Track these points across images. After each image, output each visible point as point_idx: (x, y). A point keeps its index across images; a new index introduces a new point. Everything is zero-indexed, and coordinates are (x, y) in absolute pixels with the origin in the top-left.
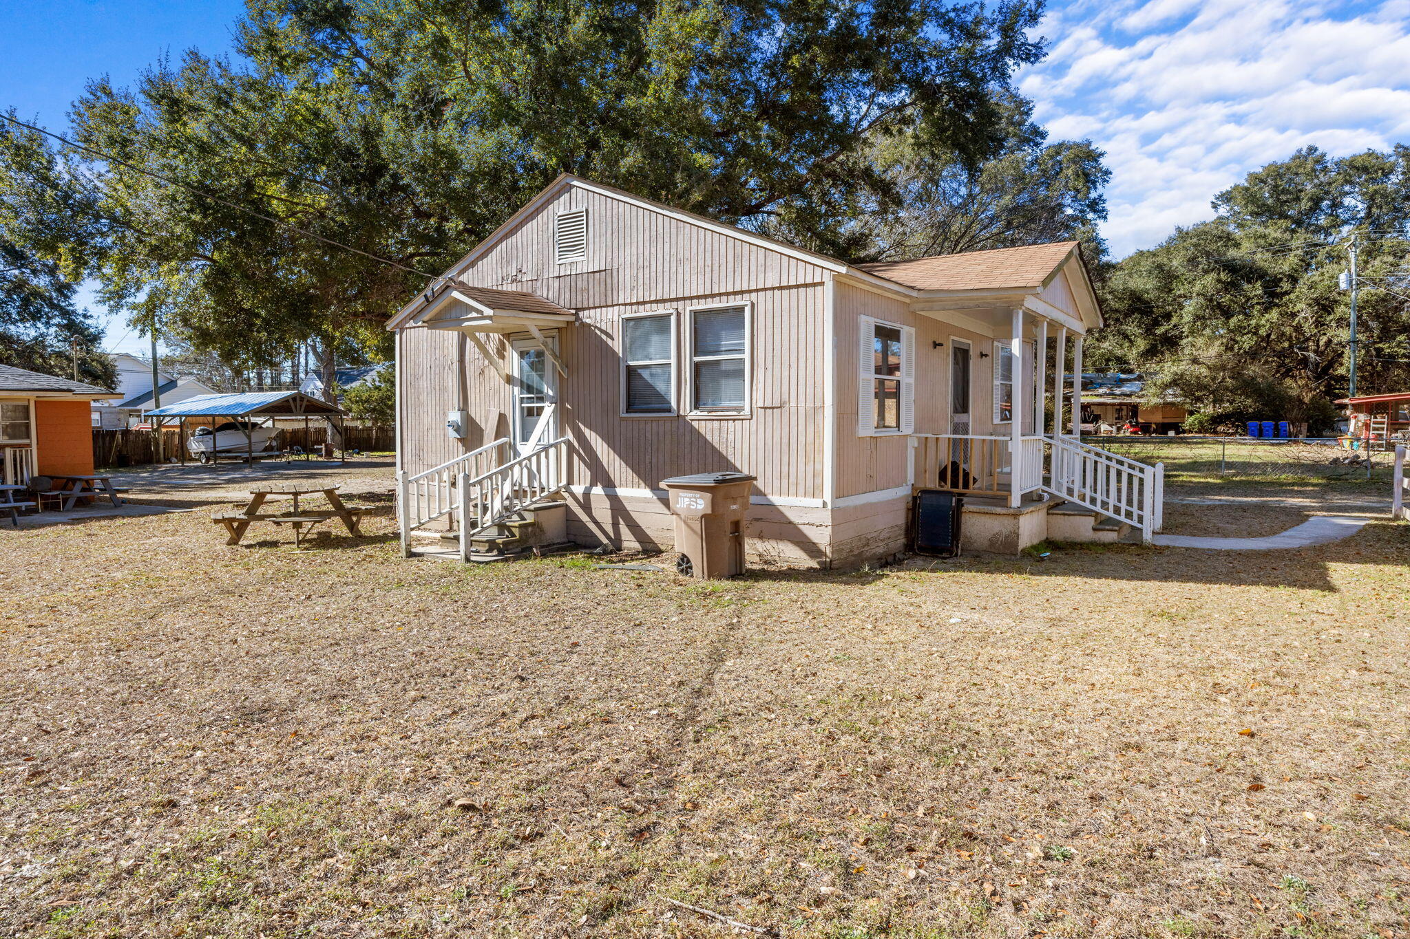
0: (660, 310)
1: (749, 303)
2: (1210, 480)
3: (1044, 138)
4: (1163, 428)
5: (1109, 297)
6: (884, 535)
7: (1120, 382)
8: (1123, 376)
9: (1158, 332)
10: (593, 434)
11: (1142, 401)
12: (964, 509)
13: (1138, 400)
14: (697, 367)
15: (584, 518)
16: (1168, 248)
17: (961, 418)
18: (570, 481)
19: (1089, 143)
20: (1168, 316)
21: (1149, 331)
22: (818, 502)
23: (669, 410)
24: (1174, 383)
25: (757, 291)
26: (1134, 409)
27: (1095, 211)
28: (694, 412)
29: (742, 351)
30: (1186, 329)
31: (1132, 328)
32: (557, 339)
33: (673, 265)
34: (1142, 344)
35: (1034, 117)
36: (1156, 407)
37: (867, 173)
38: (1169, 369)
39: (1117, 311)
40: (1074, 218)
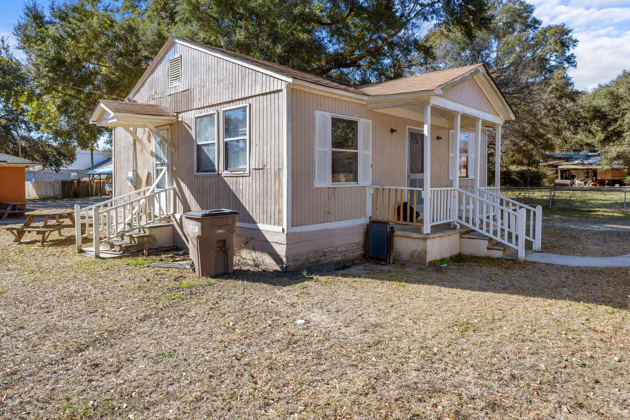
0: (211, 111)
1: (248, 105)
2: (615, 214)
3: (540, 24)
4: (612, 183)
5: (581, 110)
6: (343, 249)
7: (588, 157)
8: (590, 154)
9: (609, 129)
10: (184, 185)
11: (599, 167)
12: (395, 234)
13: (597, 167)
14: (226, 144)
15: (180, 233)
16: (617, 83)
17: (418, 176)
18: (175, 212)
19: (564, 25)
20: (616, 120)
21: (604, 129)
22: (279, 229)
23: (214, 171)
24: (618, 157)
25: (252, 97)
26: (595, 172)
27: (569, 63)
28: (226, 172)
29: (245, 134)
30: (626, 127)
31: (594, 127)
32: (170, 130)
33: (216, 84)
34: (601, 136)
35: (535, 14)
36: (607, 171)
37: (416, 42)
38: (614, 150)
39: (585, 118)
40: (557, 67)
